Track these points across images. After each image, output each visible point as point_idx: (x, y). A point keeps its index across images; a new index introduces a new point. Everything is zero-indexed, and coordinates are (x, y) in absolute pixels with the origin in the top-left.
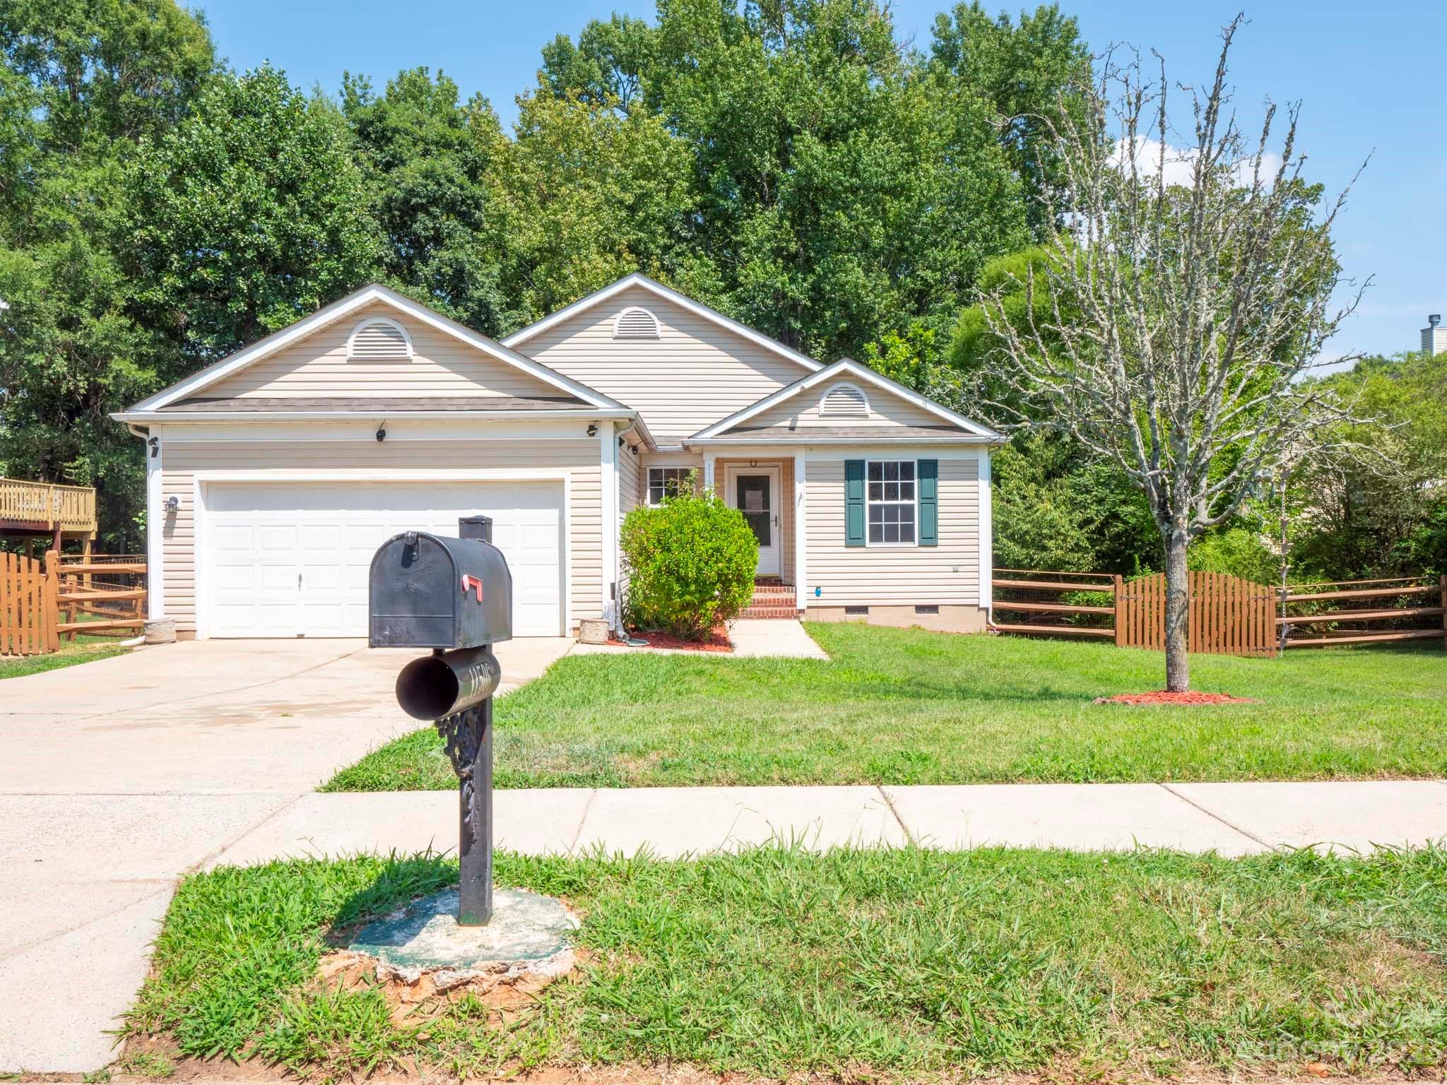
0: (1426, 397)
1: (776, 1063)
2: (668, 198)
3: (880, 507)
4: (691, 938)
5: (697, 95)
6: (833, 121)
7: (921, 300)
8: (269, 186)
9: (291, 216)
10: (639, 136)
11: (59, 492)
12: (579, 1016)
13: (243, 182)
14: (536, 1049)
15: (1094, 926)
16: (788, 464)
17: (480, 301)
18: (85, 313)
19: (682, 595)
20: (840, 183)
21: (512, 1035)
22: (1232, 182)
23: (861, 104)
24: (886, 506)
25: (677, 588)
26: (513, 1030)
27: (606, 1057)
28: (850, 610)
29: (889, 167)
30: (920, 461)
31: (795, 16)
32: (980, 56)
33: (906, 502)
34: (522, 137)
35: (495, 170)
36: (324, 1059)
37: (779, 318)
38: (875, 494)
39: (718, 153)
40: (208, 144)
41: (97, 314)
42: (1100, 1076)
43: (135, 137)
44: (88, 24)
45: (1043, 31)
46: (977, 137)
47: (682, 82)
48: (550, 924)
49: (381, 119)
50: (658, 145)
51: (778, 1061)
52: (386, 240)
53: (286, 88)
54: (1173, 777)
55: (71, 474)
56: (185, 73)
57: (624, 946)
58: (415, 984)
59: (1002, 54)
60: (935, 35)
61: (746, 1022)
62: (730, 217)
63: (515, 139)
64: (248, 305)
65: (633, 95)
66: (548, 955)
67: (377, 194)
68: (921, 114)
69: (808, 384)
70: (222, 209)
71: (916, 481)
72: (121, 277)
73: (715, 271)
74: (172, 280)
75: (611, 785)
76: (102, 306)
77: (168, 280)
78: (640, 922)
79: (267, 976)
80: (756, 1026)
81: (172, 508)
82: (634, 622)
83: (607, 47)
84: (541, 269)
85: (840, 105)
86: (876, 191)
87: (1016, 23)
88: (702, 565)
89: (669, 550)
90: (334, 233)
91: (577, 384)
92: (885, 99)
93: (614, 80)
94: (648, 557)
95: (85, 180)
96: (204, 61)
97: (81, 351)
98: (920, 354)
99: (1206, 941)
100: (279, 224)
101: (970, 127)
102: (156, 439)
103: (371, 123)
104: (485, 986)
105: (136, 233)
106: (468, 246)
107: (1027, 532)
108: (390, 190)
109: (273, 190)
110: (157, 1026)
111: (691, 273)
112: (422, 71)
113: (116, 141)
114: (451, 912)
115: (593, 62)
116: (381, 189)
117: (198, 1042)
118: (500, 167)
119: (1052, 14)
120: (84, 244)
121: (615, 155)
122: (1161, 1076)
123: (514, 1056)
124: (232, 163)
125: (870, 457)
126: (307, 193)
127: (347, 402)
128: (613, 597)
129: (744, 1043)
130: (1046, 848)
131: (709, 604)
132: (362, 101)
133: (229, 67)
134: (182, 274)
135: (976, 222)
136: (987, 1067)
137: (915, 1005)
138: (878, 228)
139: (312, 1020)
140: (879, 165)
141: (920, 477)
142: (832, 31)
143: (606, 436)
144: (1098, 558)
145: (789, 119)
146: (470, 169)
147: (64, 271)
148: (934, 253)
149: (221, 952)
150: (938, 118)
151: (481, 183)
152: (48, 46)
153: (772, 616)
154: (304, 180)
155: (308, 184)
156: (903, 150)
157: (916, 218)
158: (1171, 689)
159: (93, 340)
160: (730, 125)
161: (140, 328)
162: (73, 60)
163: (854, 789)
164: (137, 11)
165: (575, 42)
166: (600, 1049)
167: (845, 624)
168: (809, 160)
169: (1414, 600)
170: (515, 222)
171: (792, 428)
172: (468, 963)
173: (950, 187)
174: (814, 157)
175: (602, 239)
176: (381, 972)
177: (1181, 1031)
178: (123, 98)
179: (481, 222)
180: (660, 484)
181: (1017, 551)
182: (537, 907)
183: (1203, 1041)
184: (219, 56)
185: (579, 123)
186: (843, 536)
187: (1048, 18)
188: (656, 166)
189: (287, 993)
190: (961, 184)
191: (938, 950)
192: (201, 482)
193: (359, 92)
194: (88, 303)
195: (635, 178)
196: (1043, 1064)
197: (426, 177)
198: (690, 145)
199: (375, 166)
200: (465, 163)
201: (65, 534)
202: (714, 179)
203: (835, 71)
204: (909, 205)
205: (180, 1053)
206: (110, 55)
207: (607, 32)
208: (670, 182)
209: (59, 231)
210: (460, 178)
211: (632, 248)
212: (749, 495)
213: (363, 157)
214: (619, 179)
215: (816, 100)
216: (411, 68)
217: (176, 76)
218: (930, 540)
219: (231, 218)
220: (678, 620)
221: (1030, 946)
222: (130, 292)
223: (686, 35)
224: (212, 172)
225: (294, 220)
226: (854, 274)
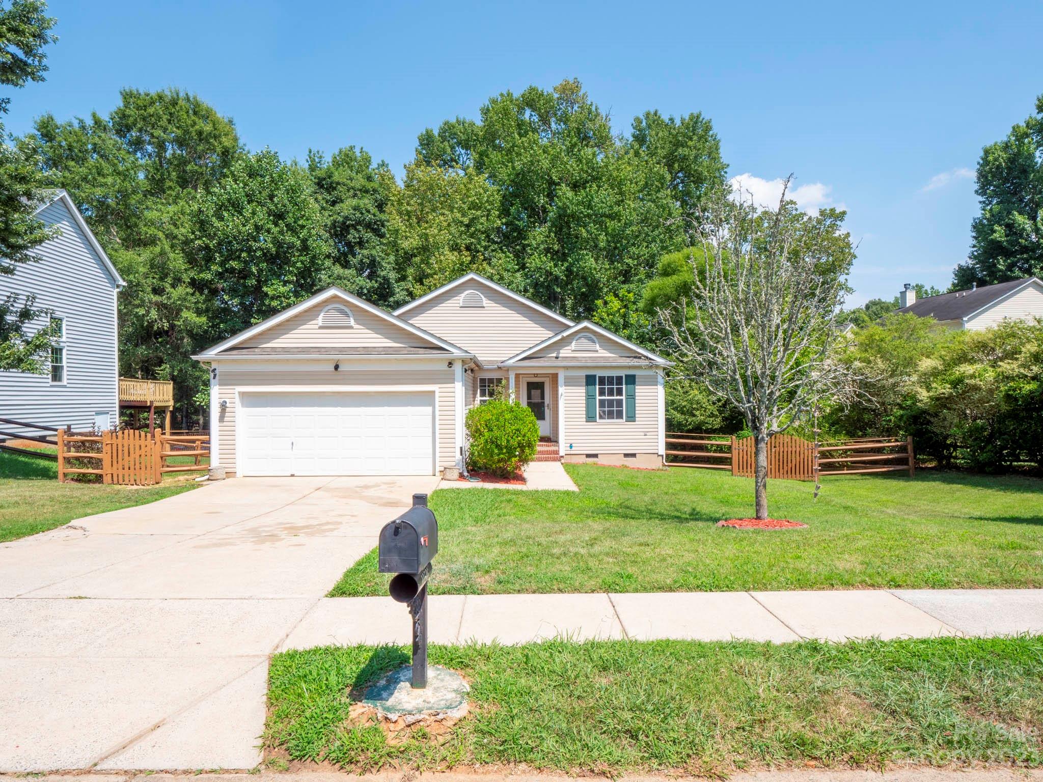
0: (900, 338)
1: (564, 763)
2: (487, 219)
3: (605, 400)
4: (522, 695)
5: (503, 163)
6: (578, 178)
7: (627, 276)
8: (269, 216)
9: (281, 232)
10: (470, 186)
11: (153, 384)
12: (473, 738)
13: (255, 214)
14: (454, 756)
15: (710, 688)
16: (554, 378)
17: (384, 277)
18: (167, 285)
19: (498, 455)
20: (582, 212)
21: (442, 748)
22: (796, 210)
23: (593, 169)
24: (608, 400)
25: (496, 451)
26: (443, 745)
27: (486, 760)
28: (588, 456)
29: (608, 204)
30: (626, 376)
31: (557, 120)
32: (658, 141)
33: (618, 397)
34: (408, 186)
35: (392, 205)
36: (358, 762)
37: (549, 286)
38: (602, 393)
39: (515, 195)
40: (236, 193)
41: (173, 286)
42: (711, 769)
43: (195, 188)
44: (170, 127)
45: (693, 126)
46: (656, 186)
47: (495, 156)
48: (455, 687)
49: (330, 177)
50: (482, 191)
51: (565, 762)
52: (333, 244)
53: (278, 162)
54: (754, 589)
55: (159, 374)
56: (223, 153)
57: (491, 700)
58: (396, 722)
59: (671, 139)
60: (634, 128)
61: (550, 743)
62: (521, 230)
63: (403, 187)
64: (257, 281)
65: (468, 162)
66: (456, 707)
67: (327, 219)
68: (626, 174)
69: (565, 334)
70: (244, 229)
71: (624, 386)
72: (187, 266)
73: (513, 260)
74: (216, 268)
75: (474, 593)
76: (177, 281)
77: (214, 268)
78: (498, 687)
79: (326, 718)
80: (554, 744)
81: (223, 406)
82: (472, 466)
83: (454, 135)
84: (417, 259)
85: (582, 169)
86: (601, 217)
87: (678, 123)
88: (510, 438)
89: (492, 430)
90: (304, 241)
91: (439, 339)
92: (606, 166)
93: (458, 153)
94: (481, 434)
95: (168, 213)
96: (233, 147)
97: (165, 306)
98: (625, 306)
99: (762, 695)
100: (275, 237)
101: (653, 181)
102: (215, 369)
103: (324, 179)
104: (428, 723)
105: (196, 242)
106: (378, 247)
107: (685, 406)
108: (335, 217)
109: (271, 218)
110: (277, 742)
111: (500, 261)
112: (352, 148)
113: (185, 190)
114: (407, 680)
115: (446, 143)
116: (330, 216)
117: (299, 753)
118: (395, 203)
119: (698, 117)
120: (167, 248)
121: (458, 197)
122: (739, 768)
123: (444, 759)
124: (249, 203)
125: (599, 373)
126: (290, 220)
127: (319, 350)
128: (461, 454)
129: (549, 753)
130: (689, 640)
131: (513, 459)
132: (318, 165)
133: (246, 149)
134: (222, 264)
135: (656, 232)
136: (660, 764)
137: (626, 732)
138: (602, 237)
139: (351, 742)
140: (603, 203)
141: (626, 384)
142: (577, 129)
143: (458, 368)
144: (723, 421)
145: (554, 178)
146: (379, 204)
147: (156, 263)
148: (633, 250)
149: (302, 704)
150: (635, 176)
151: (384, 212)
152: (147, 138)
153: (546, 460)
154: (288, 212)
155: (291, 215)
156: (616, 194)
157: (623, 231)
158: (758, 518)
159: (172, 301)
160: (522, 180)
161: (197, 293)
162: (161, 146)
163: (595, 595)
164: (197, 120)
165: (436, 133)
166: (483, 756)
167: (585, 464)
168: (565, 200)
169: (892, 450)
170: (404, 234)
171: (557, 358)
172: (420, 711)
173: (642, 214)
174: (567, 198)
175: (451, 243)
176: (380, 716)
177: (749, 746)
178: (189, 168)
179: (385, 234)
180: (485, 386)
181: (679, 417)
182: (448, 677)
183: (759, 750)
184: (241, 142)
185: (438, 179)
186: (584, 416)
187: (695, 120)
188: (481, 203)
189: (337, 727)
190: (648, 212)
191: (637, 702)
192: (239, 392)
193: (317, 160)
194: (169, 280)
195: (469, 209)
196: (685, 762)
197: (355, 210)
198: (499, 191)
199: (327, 202)
200: (376, 201)
201: (156, 407)
202: (513, 210)
203: (579, 150)
204: (619, 225)
205: (291, 758)
206: (181, 142)
207: (454, 127)
208: (489, 211)
209: (153, 241)
210: (374, 210)
211: (468, 248)
212: (533, 392)
213: (320, 197)
214: (460, 210)
215: (568, 167)
216: (345, 146)
217: (218, 155)
218: (631, 418)
219: (249, 234)
220: (496, 468)
221: (681, 699)
222: (192, 274)
223: (497, 130)
224: (237, 207)
225: (283, 235)
226: (590, 262)
